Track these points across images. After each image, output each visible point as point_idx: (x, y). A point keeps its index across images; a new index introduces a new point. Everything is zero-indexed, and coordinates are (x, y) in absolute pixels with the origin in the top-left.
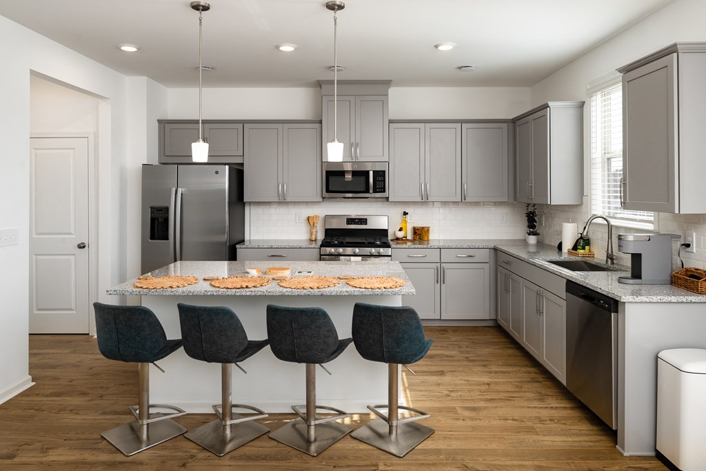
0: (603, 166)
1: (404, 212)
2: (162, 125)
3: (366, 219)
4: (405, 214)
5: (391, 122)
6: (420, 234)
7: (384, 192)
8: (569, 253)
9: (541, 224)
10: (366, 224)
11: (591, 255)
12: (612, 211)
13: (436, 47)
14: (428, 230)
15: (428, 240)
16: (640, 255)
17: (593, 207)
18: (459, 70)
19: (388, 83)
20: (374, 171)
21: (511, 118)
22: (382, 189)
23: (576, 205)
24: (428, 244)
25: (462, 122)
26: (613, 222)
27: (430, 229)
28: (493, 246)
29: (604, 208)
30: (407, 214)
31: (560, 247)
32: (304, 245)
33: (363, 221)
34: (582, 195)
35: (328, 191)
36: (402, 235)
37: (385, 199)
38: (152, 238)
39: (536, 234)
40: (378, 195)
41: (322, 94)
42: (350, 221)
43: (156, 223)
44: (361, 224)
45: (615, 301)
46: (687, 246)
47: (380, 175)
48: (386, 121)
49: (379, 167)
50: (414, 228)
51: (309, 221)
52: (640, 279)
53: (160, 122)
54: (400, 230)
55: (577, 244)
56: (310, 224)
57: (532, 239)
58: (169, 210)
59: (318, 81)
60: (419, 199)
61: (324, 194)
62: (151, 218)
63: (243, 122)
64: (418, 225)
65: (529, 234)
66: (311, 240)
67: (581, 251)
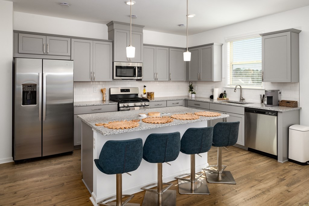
0: (230, 67)
1: (144, 86)
2: (16, 34)
3: (129, 89)
4: (145, 86)
5: (144, 45)
6: (150, 95)
8: (218, 99)
9: (195, 90)
10: (130, 92)
11: (228, 100)
14: (153, 94)
15: (154, 98)
16: (272, 97)
17: (228, 82)
18: (179, 26)
20: (137, 67)
22: (140, 75)
23: (219, 81)
24: (154, 100)
25: (169, 47)
26: (242, 87)
28: (184, 99)
29: (231, 82)
30: (146, 86)
31: (212, 97)
33: (128, 90)
34: (222, 78)
35: (116, 76)
36: (145, 96)
37: (140, 80)
38: (23, 104)
39: (195, 93)
40: (139, 78)
41: (114, 28)
42: (122, 90)
43: (26, 94)
44: (127, 92)
45: (277, 112)
46: (280, 93)
47: (140, 69)
48: (142, 45)
49: (139, 65)
50: (148, 93)
51: (102, 91)
52: (272, 105)
53: (15, 32)
54: (145, 94)
55: (221, 96)
56: (103, 92)
57: (193, 95)
58: (37, 86)
59: (112, 21)
60: (154, 80)
61: (115, 77)
62: (23, 92)
63: (71, 37)
64: (149, 91)
65: (192, 93)
66: (103, 101)
67: (225, 98)
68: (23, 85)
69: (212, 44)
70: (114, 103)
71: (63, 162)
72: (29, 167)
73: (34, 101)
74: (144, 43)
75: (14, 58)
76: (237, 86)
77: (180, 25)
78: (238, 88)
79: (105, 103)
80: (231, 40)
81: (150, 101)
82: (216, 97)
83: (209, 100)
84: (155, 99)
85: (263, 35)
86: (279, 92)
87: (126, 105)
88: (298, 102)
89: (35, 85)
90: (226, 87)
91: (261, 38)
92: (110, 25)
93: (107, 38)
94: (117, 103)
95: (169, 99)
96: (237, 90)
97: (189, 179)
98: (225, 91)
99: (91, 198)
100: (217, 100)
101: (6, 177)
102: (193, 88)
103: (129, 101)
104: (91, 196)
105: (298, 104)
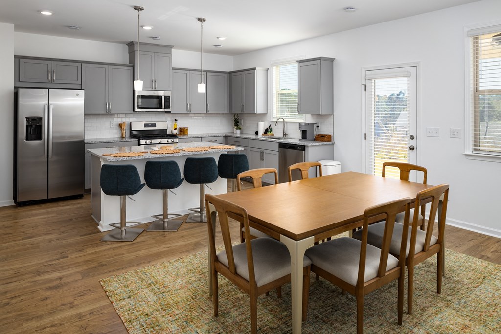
0: (277, 97)
2: (18, 60)
3: (155, 124)
4: (176, 120)
5: (173, 69)
6: (183, 131)
7: (170, 108)
8: (263, 135)
9: (241, 124)
10: (156, 127)
11: (273, 135)
12: (280, 116)
13: (218, 38)
14: (187, 129)
15: (187, 135)
16: (306, 131)
17: (273, 115)
19: (171, 47)
20: (165, 96)
21: (229, 71)
22: (168, 106)
23: (265, 114)
25: (207, 72)
26: (286, 120)
27: (189, 129)
28: (224, 135)
31: (257, 133)
32: (116, 140)
33: (154, 125)
34: (267, 109)
35: (138, 107)
36: (176, 132)
37: (169, 112)
38: (27, 139)
39: (240, 129)
40: (166, 110)
41: (135, 49)
42: (146, 125)
43: (29, 128)
44: (153, 127)
45: (305, 146)
46: (318, 126)
47: (167, 98)
48: (171, 69)
49: (167, 94)
50: (180, 128)
51: (120, 125)
52: (306, 139)
53: (15, 57)
54: (175, 129)
55: (266, 131)
56: (122, 128)
57: (238, 131)
58: (43, 120)
59: (132, 42)
60: (186, 112)
61: (137, 110)
62: (26, 126)
63: (82, 62)
64: (182, 126)
65: (237, 129)
66: (122, 138)
67: (270, 134)
68: (27, 118)
69: (255, 69)
70: (134, 140)
71: (72, 204)
72: (34, 208)
73: (39, 137)
74: (174, 66)
75: (16, 88)
76: (278, 119)
77: (216, 46)
78: (280, 122)
79: (124, 140)
80: (277, 64)
81: (179, 138)
82: (261, 132)
83: (254, 137)
84: (189, 136)
85: (300, 62)
86: (315, 126)
87: (148, 141)
88: (332, 135)
89: (40, 119)
90: (271, 120)
91: (297, 65)
92: (131, 45)
93: (127, 63)
94: (138, 140)
95: (204, 136)
96: (278, 124)
97: (199, 210)
98: (270, 126)
99: (99, 227)
100: (261, 136)
101: (10, 216)
102: (238, 122)
103: (152, 137)
104: (98, 225)
105: (332, 137)
